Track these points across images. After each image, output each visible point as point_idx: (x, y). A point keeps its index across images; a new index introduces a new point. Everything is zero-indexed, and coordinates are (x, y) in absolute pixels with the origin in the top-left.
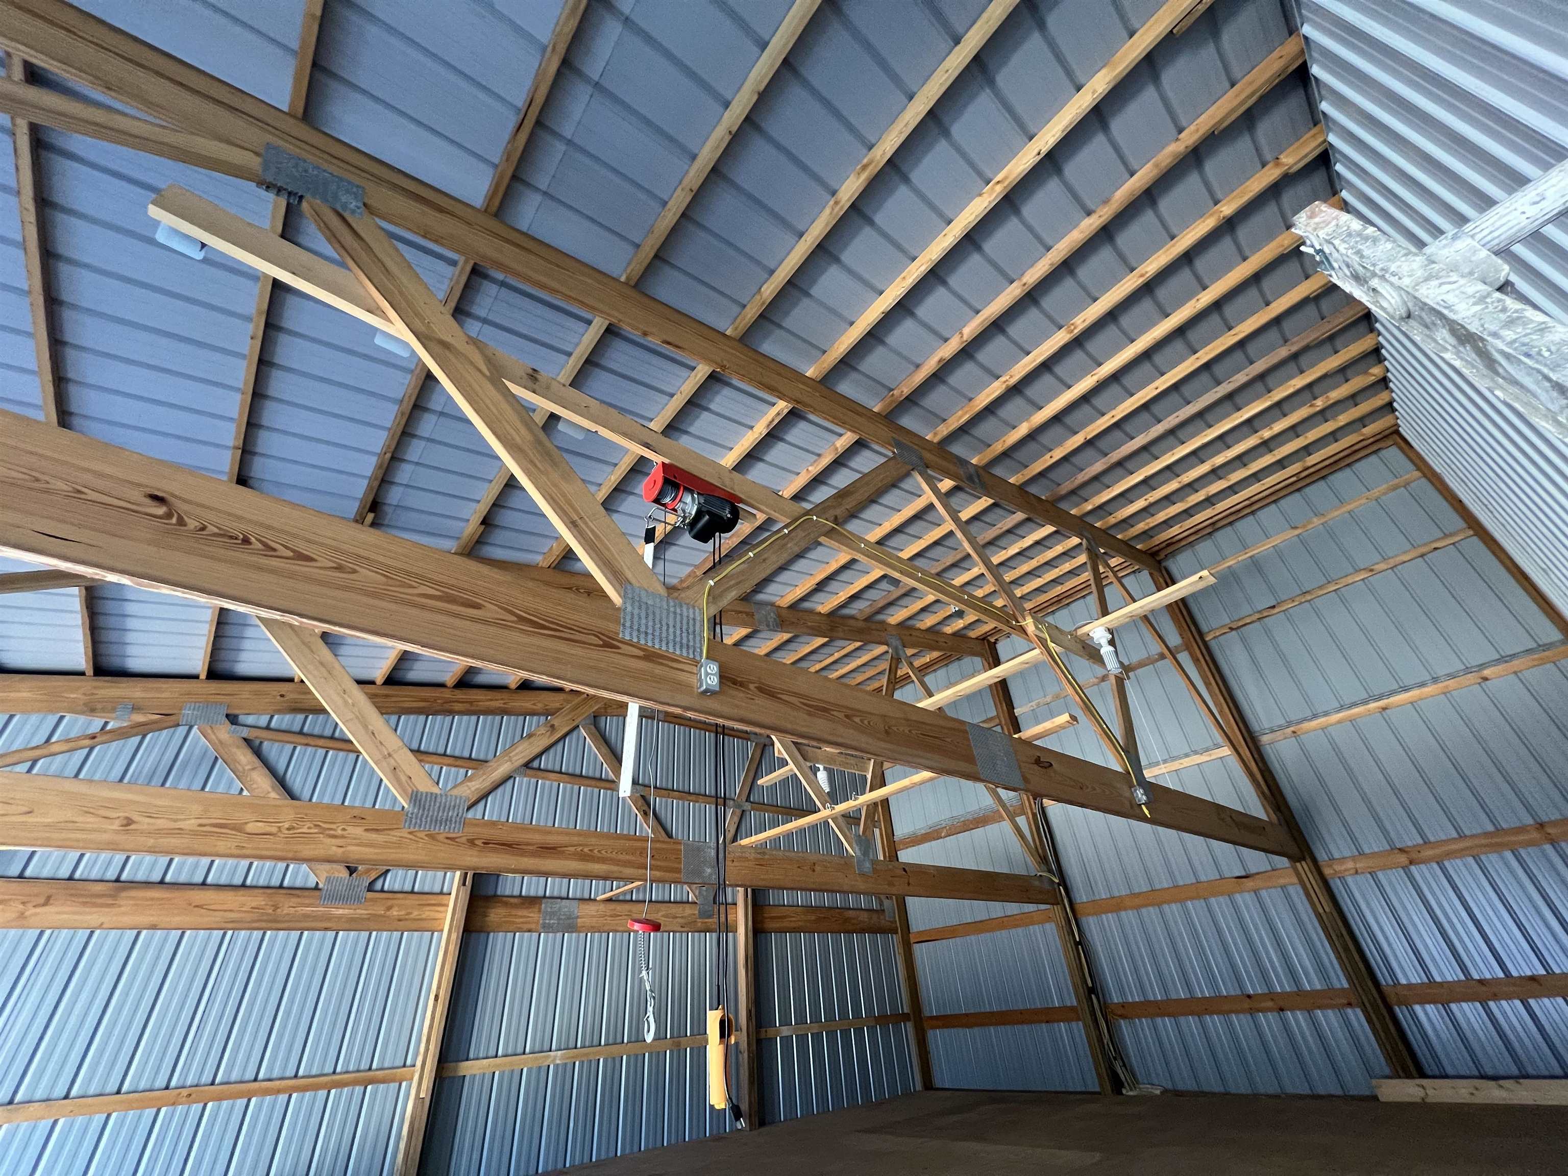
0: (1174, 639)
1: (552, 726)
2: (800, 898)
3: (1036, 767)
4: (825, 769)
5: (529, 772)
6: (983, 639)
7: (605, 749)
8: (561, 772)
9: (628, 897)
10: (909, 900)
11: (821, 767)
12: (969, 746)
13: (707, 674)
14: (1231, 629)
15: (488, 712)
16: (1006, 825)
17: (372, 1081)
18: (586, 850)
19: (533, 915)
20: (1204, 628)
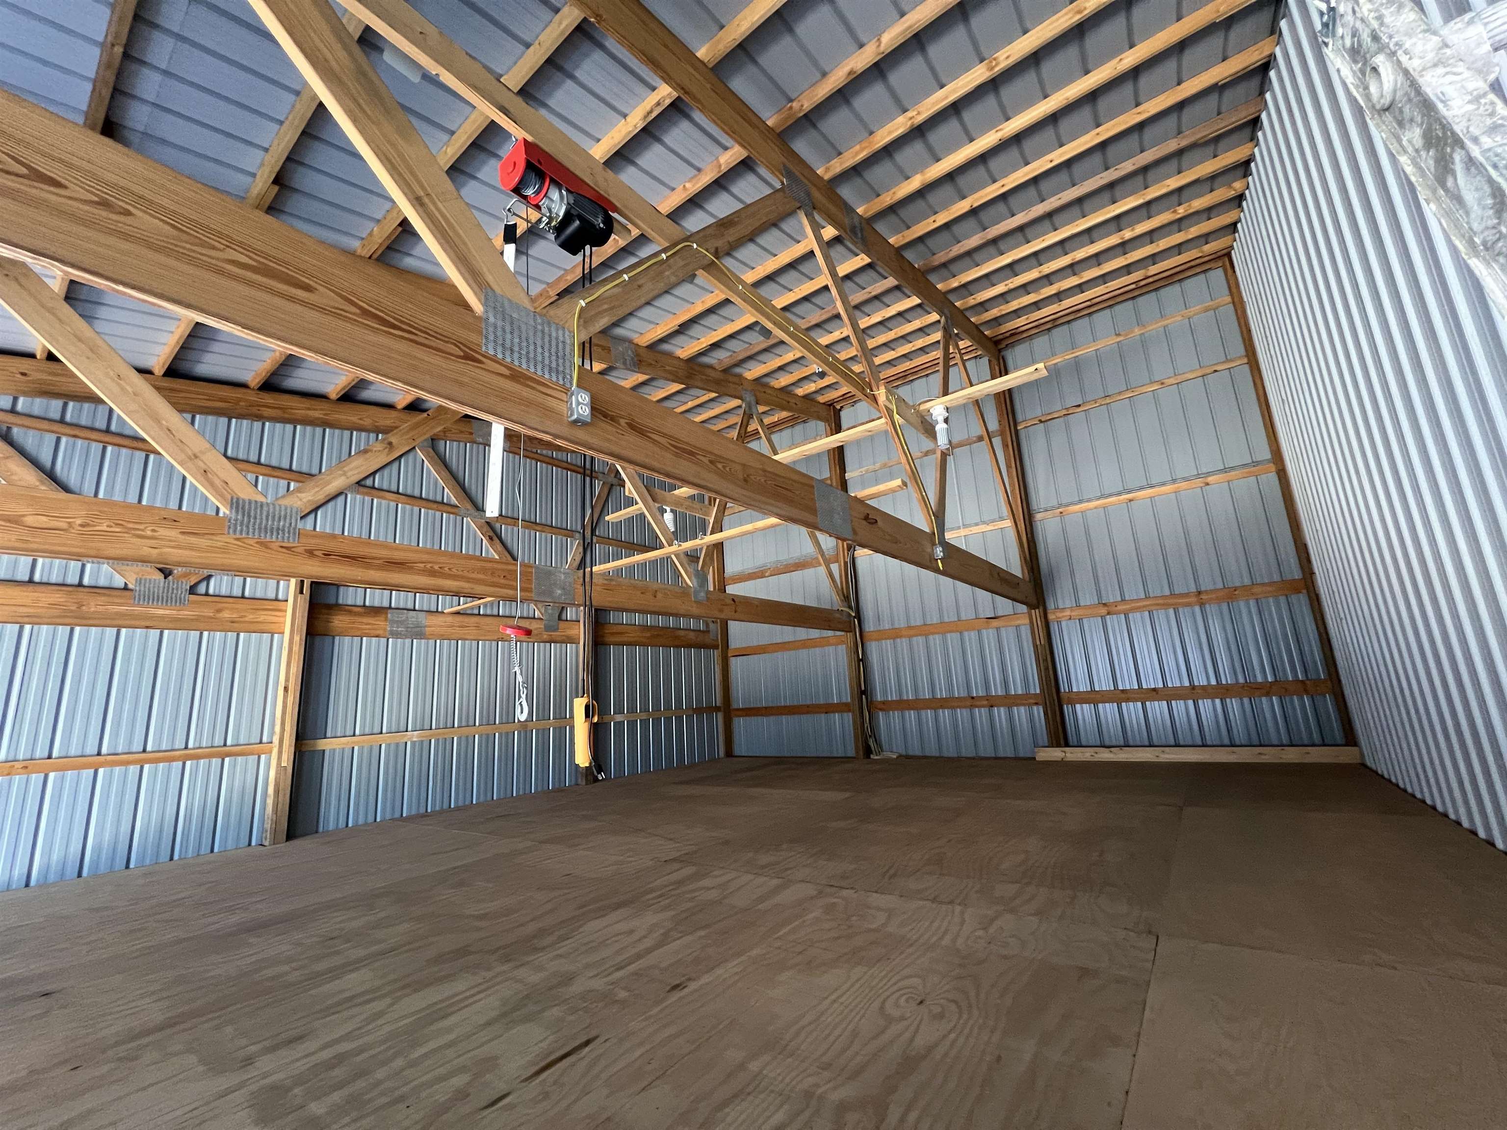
0: (993, 425)
1: (390, 444)
2: (638, 618)
3: (864, 522)
4: (672, 511)
5: (362, 489)
6: (830, 405)
7: (445, 474)
8: (398, 493)
9: (476, 612)
10: (733, 626)
11: (668, 509)
12: (813, 499)
13: (578, 403)
14: (1041, 421)
15: (307, 422)
16: (822, 570)
17: (229, 755)
18: (436, 567)
19: (379, 622)
20: (1020, 418)
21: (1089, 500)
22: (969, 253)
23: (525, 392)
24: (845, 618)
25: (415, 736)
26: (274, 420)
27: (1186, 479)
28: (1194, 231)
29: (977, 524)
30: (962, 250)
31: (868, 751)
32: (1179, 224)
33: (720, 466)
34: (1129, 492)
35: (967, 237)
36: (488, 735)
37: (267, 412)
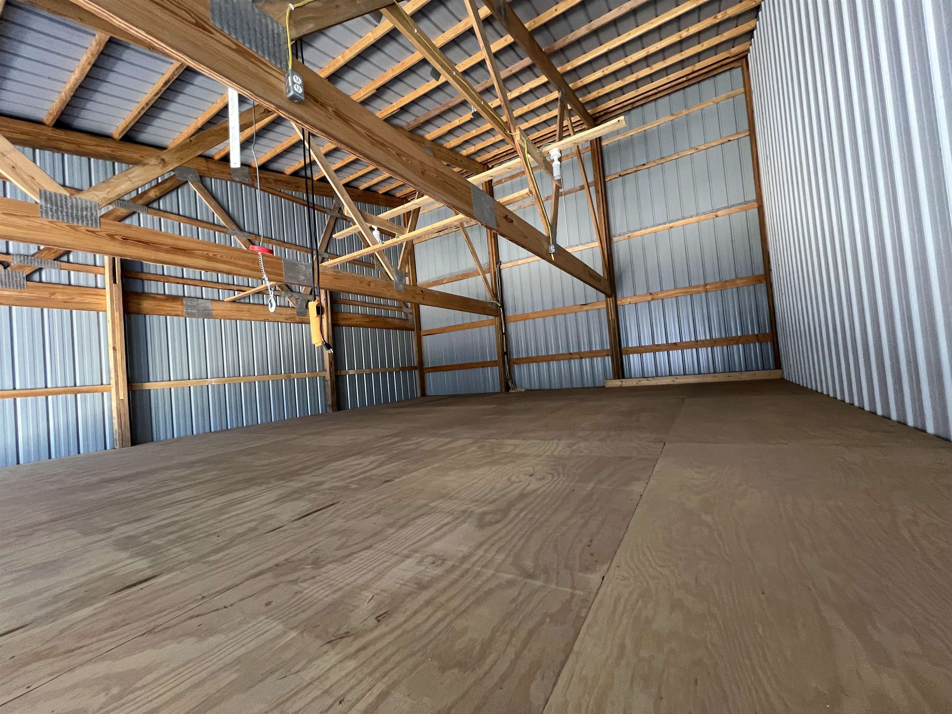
0: (591, 179)
1: (163, 160)
2: (360, 310)
3: (504, 220)
4: (379, 229)
5: (150, 210)
6: (485, 165)
7: (213, 202)
8: (179, 215)
9: (247, 301)
10: (423, 308)
11: (375, 227)
12: (470, 197)
13: (294, 83)
14: (620, 176)
15: (98, 156)
16: (480, 278)
17: (79, 392)
18: (211, 254)
19: (177, 306)
20: (607, 173)
21: (646, 228)
22: (579, 41)
23: (251, 67)
24: (494, 307)
25: (214, 381)
26: (72, 152)
27: (705, 213)
28: (727, 35)
29: (577, 245)
30: (574, 38)
31: (508, 388)
32: (717, 28)
33: (404, 159)
34: (670, 223)
35: (579, 28)
36: (264, 382)
37: (64, 146)
